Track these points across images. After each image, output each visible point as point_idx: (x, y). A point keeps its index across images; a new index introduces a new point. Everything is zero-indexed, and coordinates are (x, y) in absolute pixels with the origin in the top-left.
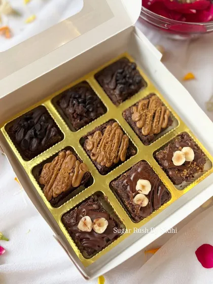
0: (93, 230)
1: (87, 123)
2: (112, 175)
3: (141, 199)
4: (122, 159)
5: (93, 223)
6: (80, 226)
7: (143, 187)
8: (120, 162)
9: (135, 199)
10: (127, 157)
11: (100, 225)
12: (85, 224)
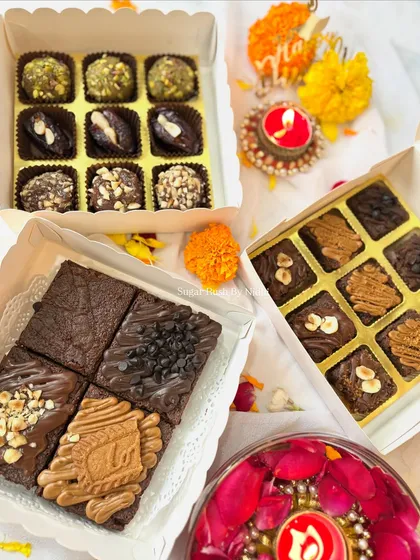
0: (279, 267)
1: (395, 267)
2: (336, 295)
3: (315, 322)
4: (355, 307)
5: (286, 269)
6: (282, 255)
7: (329, 325)
8: (352, 304)
9: (313, 315)
10: (359, 314)
11: (284, 275)
12: (284, 260)
